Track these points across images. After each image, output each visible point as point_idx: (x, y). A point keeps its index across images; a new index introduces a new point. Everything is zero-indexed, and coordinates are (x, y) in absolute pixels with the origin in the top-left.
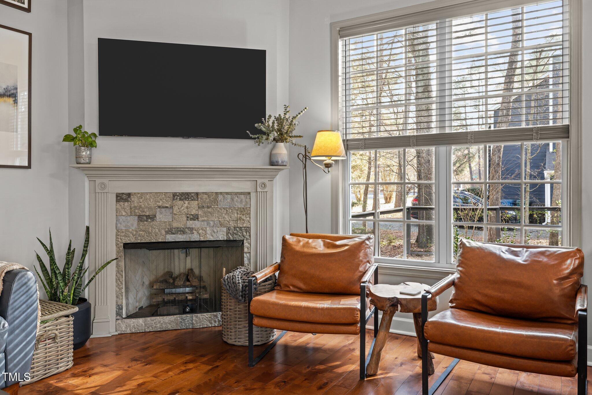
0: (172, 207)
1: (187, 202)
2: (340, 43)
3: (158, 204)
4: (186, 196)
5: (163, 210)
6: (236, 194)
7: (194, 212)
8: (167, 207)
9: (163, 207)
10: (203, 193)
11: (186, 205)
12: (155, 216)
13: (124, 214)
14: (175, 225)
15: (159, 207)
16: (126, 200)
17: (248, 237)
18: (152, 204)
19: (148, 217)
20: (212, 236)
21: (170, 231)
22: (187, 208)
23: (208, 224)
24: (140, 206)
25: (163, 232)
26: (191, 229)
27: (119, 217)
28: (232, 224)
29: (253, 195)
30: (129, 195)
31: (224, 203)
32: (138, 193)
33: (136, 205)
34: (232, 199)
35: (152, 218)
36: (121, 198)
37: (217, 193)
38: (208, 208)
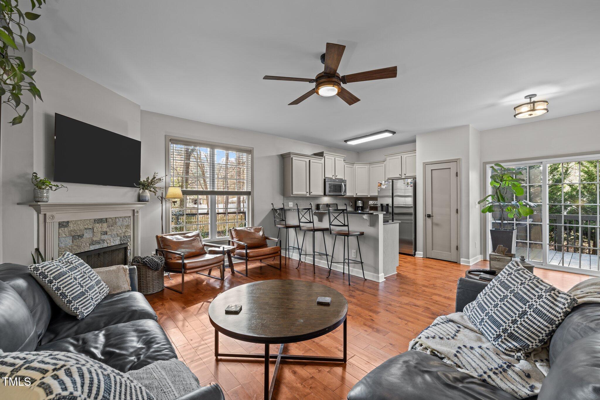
0: (93, 228)
1: (101, 224)
3: (85, 227)
4: (100, 221)
5: (88, 230)
6: (124, 217)
7: (105, 230)
8: (90, 228)
9: (88, 229)
10: (109, 218)
11: (100, 226)
12: (83, 235)
13: (64, 236)
14: (95, 239)
15: (86, 229)
16: (66, 226)
17: (130, 241)
18: (82, 227)
19: (79, 236)
20: (113, 243)
21: (92, 244)
22: (101, 228)
23: (111, 236)
24: (75, 229)
25: (88, 244)
26: (103, 241)
27: (61, 239)
28: (123, 234)
29: (132, 218)
30: (68, 222)
31: (119, 223)
32: (73, 221)
33: (72, 229)
34: (123, 220)
35: (81, 236)
36: (62, 225)
37: (116, 218)
38: (112, 227)
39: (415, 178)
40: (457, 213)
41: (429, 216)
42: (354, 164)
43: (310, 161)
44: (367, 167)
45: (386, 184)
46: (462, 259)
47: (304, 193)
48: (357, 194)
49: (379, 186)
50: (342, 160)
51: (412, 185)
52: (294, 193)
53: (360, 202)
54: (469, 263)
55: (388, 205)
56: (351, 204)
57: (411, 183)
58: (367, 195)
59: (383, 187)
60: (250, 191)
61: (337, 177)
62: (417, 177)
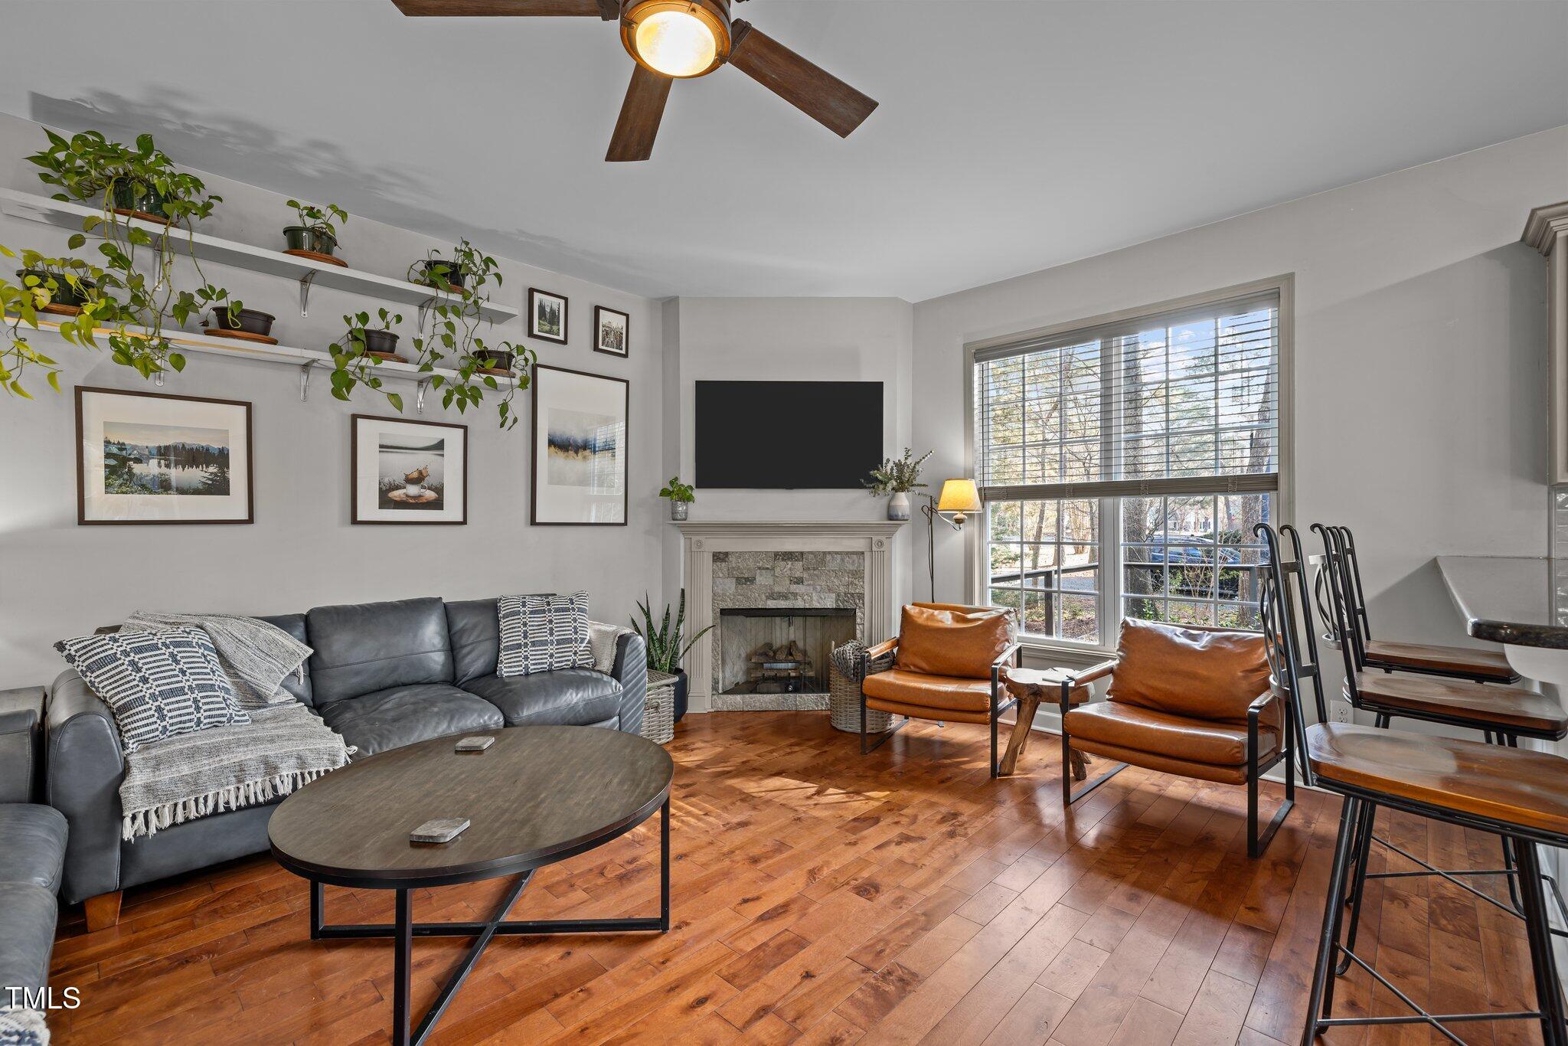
0: (773, 569)
1: (790, 563)
2: (977, 367)
3: (758, 564)
4: (789, 556)
5: (764, 571)
6: (847, 553)
7: (798, 574)
8: (768, 569)
9: (764, 569)
10: (809, 552)
11: (789, 566)
12: (755, 578)
13: (721, 575)
14: (777, 589)
15: (759, 568)
16: (723, 560)
17: (861, 605)
18: (751, 564)
19: (747, 579)
20: (819, 603)
21: (771, 596)
22: (790, 569)
23: (814, 588)
24: (739, 567)
25: (764, 597)
26: (795, 595)
27: (716, 580)
28: (842, 589)
29: (867, 555)
30: (726, 554)
31: (833, 564)
32: (737, 552)
33: (734, 565)
34: (843, 560)
35: (751, 580)
36: (719, 557)
37: (824, 553)
38: (814, 570)
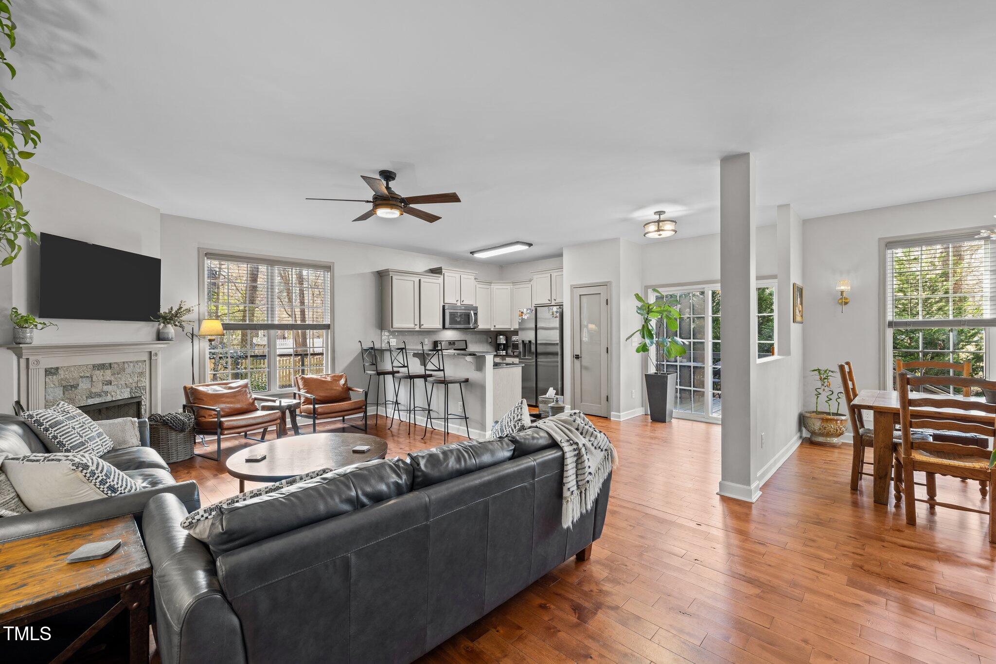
0: (91, 377)
1: (102, 371)
2: (206, 262)
3: (80, 374)
4: (102, 367)
5: (84, 379)
6: (136, 362)
7: (108, 378)
8: (88, 377)
9: (85, 377)
10: (115, 363)
11: (102, 374)
12: (78, 385)
13: (52, 386)
14: (94, 390)
15: (81, 377)
16: (55, 374)
17: (144, 393)
18: (76, 375)
19: (72, 386)
20: (121, 396)
21: (91, 396)
22: (103, 376)
23: (118, 387)
24: (66, 378)
25: (84, 397)
26: (106, 393)
27: (48, 390)
28: (134, 385)
29: (148, 362)
30: (57, 369)
31: (129, 370)
32: (65, 367)
33: (62, 377)
34: (134, 366)
35: (75, 387)
36: (50, 372)
37: (124, 362)
38: (118, 374)
39: (561, 306)
40: (607, 352)
41: (577, 357)
42: (491, 283)
43: (420, 280)
44: (508, 287)
45: (528, 313)
46: (612, 413)
47: (412, 326)
48: (495, 326)
49: (520, 316)
50: (473, 278)
51: (558, 314)
52: (394, 327)
53: (501, 337)
54: (620, 418)
55: (530, 342)
56: (490, 340)
57: (557, 312)
58: (510, 327)
59: (525, 317)
60: (329, 323)
61: (464, 303)
62: (564, 304)
